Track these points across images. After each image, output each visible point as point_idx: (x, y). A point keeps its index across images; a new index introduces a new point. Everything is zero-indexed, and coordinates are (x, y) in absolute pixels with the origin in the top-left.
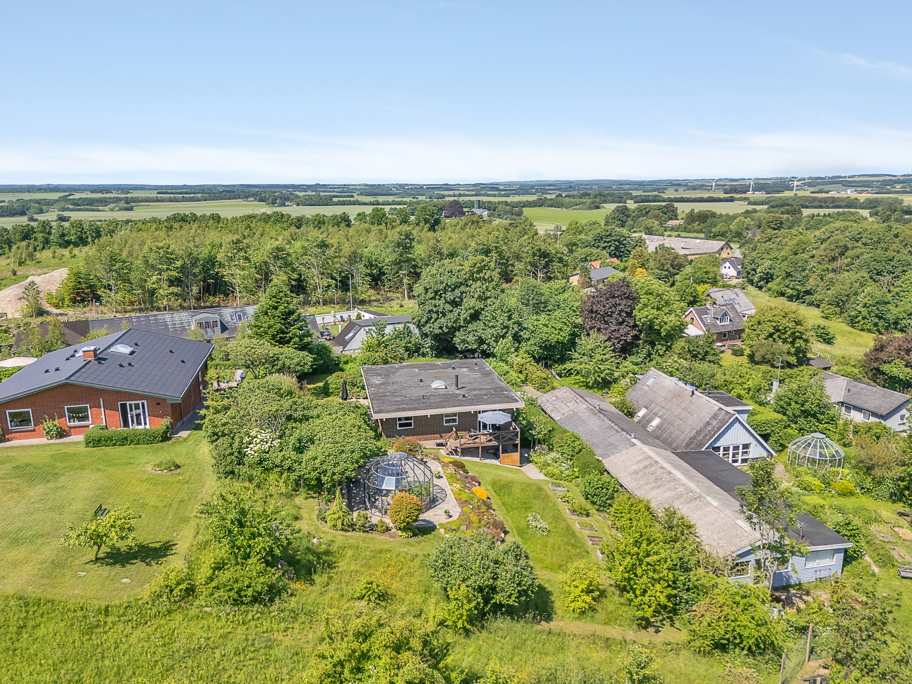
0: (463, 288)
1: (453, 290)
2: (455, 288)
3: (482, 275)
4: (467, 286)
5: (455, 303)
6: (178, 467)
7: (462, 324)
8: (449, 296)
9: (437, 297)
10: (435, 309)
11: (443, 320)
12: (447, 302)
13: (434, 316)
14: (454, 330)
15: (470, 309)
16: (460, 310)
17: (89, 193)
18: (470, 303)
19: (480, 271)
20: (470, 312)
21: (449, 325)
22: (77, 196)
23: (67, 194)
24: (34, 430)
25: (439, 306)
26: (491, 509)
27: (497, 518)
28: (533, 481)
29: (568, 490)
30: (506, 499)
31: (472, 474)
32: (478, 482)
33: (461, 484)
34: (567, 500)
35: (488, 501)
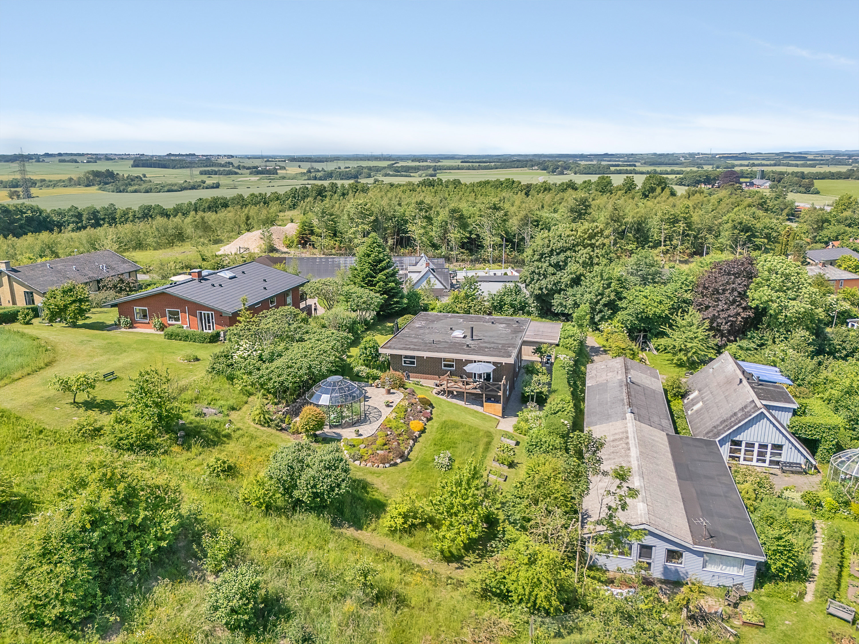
0: (568, 253)
1: (558, 254)
2: (560, 252)
3: (593, 241)
4: (575, 251)
5: (558, 267)
6: (197, 360)
7: (563, 287)
8: (554, 259)
9: (543, 260)
10: (537, 271)
11: (543, 282)
12: (550, 265)
13: (536, 277)
14: (552, 293)
15: (571, 273)
16: (562, 274)
17: (410, 161)
18: (573, 267)
19: (590, 238)
20: (571, 276)
21: (549, 286)
22: (401, 164)
23: (394, 162)
24: (149, 323)
25: (542, 268)
26: (413, 440)
27: (409, 448)
28: (492, 430)
29: (518, 444)
30: (439, 436)
31: (429, 411)
32: (427, 418)
33: (402, 415)
34: (503, 450)
35: (417, 434)
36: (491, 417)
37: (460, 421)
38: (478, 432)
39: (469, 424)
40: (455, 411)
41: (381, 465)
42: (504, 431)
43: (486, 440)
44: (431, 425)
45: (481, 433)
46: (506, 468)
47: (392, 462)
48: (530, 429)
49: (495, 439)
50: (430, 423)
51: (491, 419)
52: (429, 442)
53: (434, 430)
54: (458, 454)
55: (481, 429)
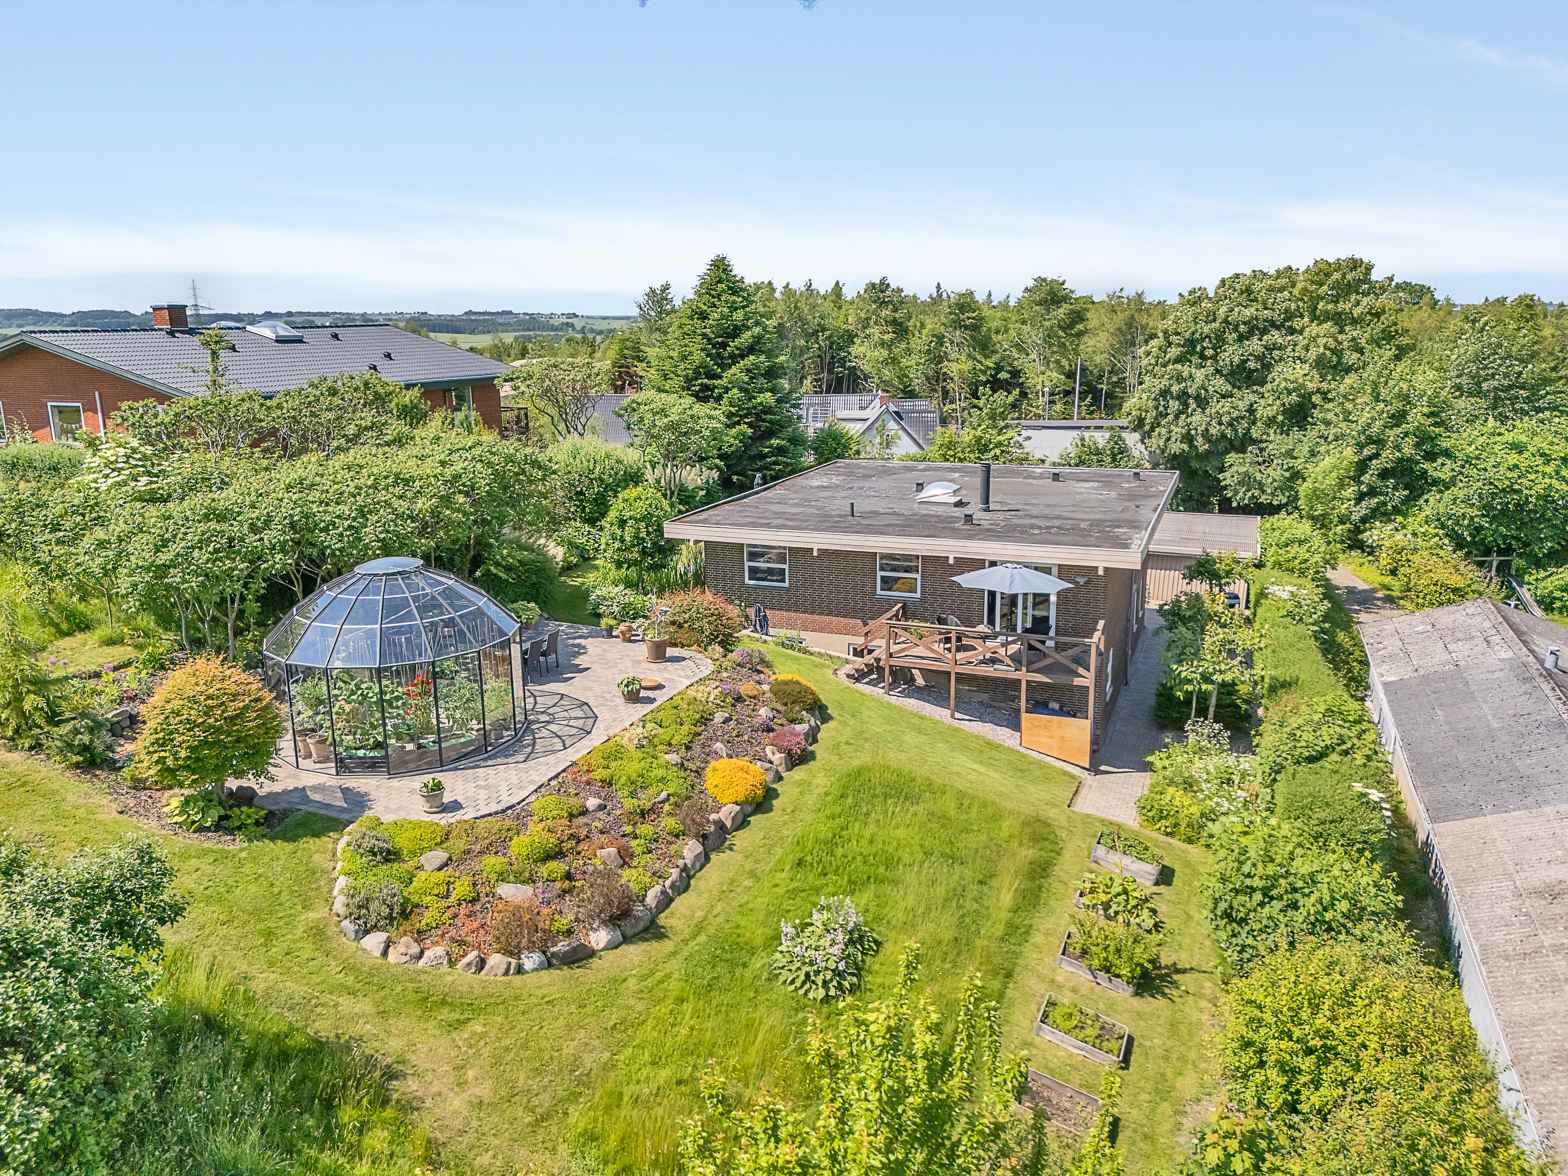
1: (1243, 339)
5: (1244, 377)
10: (1176, 389)
11: (1197, 419)
12: (1218, 370)
13: (1174, 405)
15: (1288, 393)
16: (1256, 396)
21: (1214, 431)
25: (1191, 379)
26: (704, 838)
27: (674, 873)
28: (1052, 814)
29: (1165, 876)
30: (825, 830)
31: (802, 728)
32: (789, 753)
33: (680, 735)
34: (1107, 906)
35: (727, 814)
36: (1048, 766)
37: (922, 772)
38: (996, 818)
39: (960, 784)
40: (910, 738)
41: (496, 960)
42: (1102, 821)
43: (1028, 853)
44: (801, 783)
45: (1008, 826)
46: (1122, 993)
47: (562, 946)
48: (1211, 816)
49: (1067, 854)
50: (799, 773)
51: (1047, 775)
52: (778, 851)
53: (811, 800)
54: (898, 916)
55: (1009, 805)
